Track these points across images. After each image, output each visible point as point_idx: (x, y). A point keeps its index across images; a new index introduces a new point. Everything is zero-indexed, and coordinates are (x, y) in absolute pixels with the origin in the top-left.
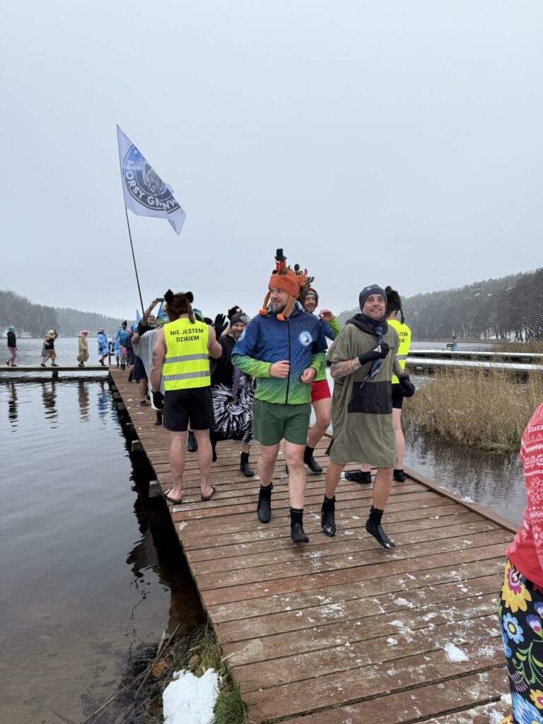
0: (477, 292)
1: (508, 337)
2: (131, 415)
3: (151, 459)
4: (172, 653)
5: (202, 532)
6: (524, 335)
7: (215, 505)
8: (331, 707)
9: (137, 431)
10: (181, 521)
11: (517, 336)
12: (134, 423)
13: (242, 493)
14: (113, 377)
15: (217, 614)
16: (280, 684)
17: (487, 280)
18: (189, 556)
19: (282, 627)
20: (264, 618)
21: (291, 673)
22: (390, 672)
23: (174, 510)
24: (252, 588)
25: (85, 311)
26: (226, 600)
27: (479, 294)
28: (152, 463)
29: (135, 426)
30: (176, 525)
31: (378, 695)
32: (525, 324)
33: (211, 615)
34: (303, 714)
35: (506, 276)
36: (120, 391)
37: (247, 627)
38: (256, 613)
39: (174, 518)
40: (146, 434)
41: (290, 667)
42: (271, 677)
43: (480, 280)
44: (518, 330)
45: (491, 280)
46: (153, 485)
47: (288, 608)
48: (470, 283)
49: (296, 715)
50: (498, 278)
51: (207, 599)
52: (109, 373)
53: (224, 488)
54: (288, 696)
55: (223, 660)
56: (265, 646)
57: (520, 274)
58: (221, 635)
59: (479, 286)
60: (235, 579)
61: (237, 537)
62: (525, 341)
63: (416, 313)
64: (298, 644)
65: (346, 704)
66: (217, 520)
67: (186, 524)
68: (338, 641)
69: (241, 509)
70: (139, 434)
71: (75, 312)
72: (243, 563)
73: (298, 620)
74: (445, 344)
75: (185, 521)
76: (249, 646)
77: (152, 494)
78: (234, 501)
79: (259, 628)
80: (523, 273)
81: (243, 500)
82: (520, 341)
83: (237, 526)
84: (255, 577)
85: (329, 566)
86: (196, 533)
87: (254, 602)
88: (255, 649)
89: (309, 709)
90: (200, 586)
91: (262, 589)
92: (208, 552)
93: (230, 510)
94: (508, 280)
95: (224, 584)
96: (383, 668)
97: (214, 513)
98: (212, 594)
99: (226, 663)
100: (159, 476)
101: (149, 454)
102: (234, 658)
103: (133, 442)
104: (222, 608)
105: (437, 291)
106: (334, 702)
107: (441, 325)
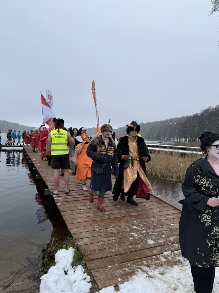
0: (171, 122)
1: (182, 140)
2: (35, 165)
3: (45, 181)
4: (57, 245)
5: (67, 206)
6: (188, 140)
7: (71, 197)
8: (111, 256)
9: (38, 171)
10: (59, 202)
11: (185, 140)
12: (37, 168)
13: (81, 193)
14: (26, 150)
15: (73, 231)
16: (95, 250)
17: (175, 118)
18: (62, 213)
19: (95, 235)
20: (89, 232)
21: (98, 247)
22: (130, 247)
23: (56, 199)
24: (85, 223)
25: (12, 122)
26: (76, 227)
27: (171, 123)
28: (46, 182)
29: (38, 169)
30: (57, 204)
31: (126, 253)
32: (188, 135)
33: (71, 231)
34: (102, 258)
35: (182, 116)
36: (30, 156)
37: (84, 235)
38: (86, 230)
39: (56, 202)
40: (42, 172)
41: (97, 246)
42: (92, 248)
43: (172, 118)
44: (186, 138)
45: (176, 118)
46: (46, 191)
47: (97, 229)
48: (168, 119)
49: (100, 258)
50: (179, 117)
51: (69, 227)
52: (24, 148)
53: (74, 191)
54: (97, 253)
55: (75, 244)
56: (90, 240)
57: (187, 116)
58: (74, 237)
59: (172, 120)
60: (79, 221)
61: (79, 208)
62: (188, 142)
63: (147, 129)
64: (101, 239)
65: (116, 255)
66: (72, 202)
67: (60, 203)
68: (114, 238)
69: (81, 199)
70: (39, 172)
71: (7, 122)
72: (82, 216)
73: (100, 233)
74: (158, 142)
75: (60, 202)
76: (84, 240)
77: (46, 194)
78: (78, 196)
79: (87, 235)
80: (188, 116)
81: (81, 196)
82: (186, 142)
83: (79, 204)
84: (86, 220)
85: (111, 217)
86: (64, 206)
87: (86, 227)
88: (86, 241)
89: (104, 257)
90: (67, 222)
91: (88, 224)
92: (69, 212)
93: (76, 199)
94: (183, 118)
95: (75, 222)
96: (128, 246)
97: (70, 200)
98: (71, 225)
99: (77, 245)
100: (49, 187)
101: (44, 179)
102: (79, 243)
103: (37, 175)
104: (75, 229)
105: (156, 121)
106: (112, 255)
107: (157, 134)
